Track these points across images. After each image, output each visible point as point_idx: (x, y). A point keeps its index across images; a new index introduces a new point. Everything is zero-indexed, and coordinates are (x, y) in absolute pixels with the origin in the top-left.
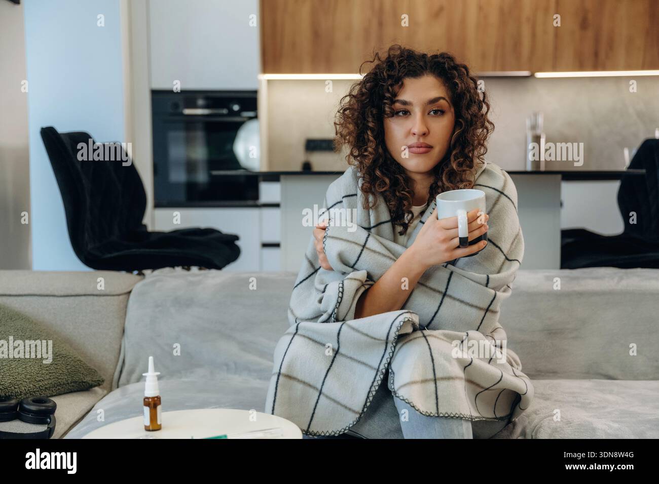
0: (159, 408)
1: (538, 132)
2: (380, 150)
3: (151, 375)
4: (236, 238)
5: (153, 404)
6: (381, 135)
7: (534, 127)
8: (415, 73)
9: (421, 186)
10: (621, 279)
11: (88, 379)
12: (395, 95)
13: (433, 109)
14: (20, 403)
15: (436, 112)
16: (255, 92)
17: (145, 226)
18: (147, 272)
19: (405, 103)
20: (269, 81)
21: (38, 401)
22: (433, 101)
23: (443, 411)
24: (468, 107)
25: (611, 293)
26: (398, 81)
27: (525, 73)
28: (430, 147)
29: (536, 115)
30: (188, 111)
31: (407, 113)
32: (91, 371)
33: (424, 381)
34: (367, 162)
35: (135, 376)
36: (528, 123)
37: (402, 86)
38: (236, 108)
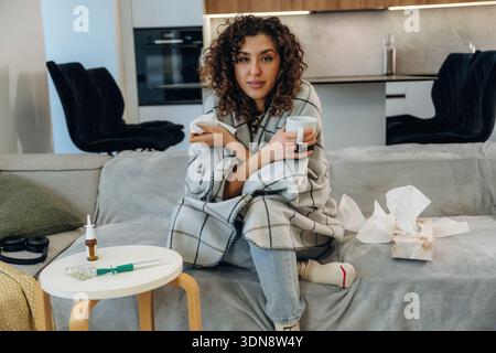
0: (95, 246)
1: (392, 47)
2: (231, 84)
3: (89, 226)
4: (182, 127)
5: (91, 244)
6: (232, 75)
7: (388, 44)
8: (253, 33)
9: (260, 105)
10: (416, 152)
11: (73, 223)
12: (239, 48)
13: (264, 57)
14: (26, 240)
15: (266, 59)
16: (201, 27)
17: (124, 121)
18: (114, 153)
19: (246, 54)
20: (212, 19)
21: (37, 239)
22: (264, 52)
23: (274, 246)
24: (288, 54)
25: (408, 162)
26: (241, 39)
27: (382, 8)
28: (263, 83)
29: (389, 36)
30: (157, 42)
31: (247, 60)
32: (75, 218)
33: (262, 228)
34: (223, 92)
35: (105, 221)
36: (384, 41)
37: (244, 41)
38: (189, 38)
